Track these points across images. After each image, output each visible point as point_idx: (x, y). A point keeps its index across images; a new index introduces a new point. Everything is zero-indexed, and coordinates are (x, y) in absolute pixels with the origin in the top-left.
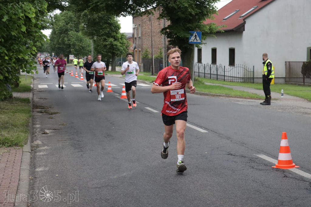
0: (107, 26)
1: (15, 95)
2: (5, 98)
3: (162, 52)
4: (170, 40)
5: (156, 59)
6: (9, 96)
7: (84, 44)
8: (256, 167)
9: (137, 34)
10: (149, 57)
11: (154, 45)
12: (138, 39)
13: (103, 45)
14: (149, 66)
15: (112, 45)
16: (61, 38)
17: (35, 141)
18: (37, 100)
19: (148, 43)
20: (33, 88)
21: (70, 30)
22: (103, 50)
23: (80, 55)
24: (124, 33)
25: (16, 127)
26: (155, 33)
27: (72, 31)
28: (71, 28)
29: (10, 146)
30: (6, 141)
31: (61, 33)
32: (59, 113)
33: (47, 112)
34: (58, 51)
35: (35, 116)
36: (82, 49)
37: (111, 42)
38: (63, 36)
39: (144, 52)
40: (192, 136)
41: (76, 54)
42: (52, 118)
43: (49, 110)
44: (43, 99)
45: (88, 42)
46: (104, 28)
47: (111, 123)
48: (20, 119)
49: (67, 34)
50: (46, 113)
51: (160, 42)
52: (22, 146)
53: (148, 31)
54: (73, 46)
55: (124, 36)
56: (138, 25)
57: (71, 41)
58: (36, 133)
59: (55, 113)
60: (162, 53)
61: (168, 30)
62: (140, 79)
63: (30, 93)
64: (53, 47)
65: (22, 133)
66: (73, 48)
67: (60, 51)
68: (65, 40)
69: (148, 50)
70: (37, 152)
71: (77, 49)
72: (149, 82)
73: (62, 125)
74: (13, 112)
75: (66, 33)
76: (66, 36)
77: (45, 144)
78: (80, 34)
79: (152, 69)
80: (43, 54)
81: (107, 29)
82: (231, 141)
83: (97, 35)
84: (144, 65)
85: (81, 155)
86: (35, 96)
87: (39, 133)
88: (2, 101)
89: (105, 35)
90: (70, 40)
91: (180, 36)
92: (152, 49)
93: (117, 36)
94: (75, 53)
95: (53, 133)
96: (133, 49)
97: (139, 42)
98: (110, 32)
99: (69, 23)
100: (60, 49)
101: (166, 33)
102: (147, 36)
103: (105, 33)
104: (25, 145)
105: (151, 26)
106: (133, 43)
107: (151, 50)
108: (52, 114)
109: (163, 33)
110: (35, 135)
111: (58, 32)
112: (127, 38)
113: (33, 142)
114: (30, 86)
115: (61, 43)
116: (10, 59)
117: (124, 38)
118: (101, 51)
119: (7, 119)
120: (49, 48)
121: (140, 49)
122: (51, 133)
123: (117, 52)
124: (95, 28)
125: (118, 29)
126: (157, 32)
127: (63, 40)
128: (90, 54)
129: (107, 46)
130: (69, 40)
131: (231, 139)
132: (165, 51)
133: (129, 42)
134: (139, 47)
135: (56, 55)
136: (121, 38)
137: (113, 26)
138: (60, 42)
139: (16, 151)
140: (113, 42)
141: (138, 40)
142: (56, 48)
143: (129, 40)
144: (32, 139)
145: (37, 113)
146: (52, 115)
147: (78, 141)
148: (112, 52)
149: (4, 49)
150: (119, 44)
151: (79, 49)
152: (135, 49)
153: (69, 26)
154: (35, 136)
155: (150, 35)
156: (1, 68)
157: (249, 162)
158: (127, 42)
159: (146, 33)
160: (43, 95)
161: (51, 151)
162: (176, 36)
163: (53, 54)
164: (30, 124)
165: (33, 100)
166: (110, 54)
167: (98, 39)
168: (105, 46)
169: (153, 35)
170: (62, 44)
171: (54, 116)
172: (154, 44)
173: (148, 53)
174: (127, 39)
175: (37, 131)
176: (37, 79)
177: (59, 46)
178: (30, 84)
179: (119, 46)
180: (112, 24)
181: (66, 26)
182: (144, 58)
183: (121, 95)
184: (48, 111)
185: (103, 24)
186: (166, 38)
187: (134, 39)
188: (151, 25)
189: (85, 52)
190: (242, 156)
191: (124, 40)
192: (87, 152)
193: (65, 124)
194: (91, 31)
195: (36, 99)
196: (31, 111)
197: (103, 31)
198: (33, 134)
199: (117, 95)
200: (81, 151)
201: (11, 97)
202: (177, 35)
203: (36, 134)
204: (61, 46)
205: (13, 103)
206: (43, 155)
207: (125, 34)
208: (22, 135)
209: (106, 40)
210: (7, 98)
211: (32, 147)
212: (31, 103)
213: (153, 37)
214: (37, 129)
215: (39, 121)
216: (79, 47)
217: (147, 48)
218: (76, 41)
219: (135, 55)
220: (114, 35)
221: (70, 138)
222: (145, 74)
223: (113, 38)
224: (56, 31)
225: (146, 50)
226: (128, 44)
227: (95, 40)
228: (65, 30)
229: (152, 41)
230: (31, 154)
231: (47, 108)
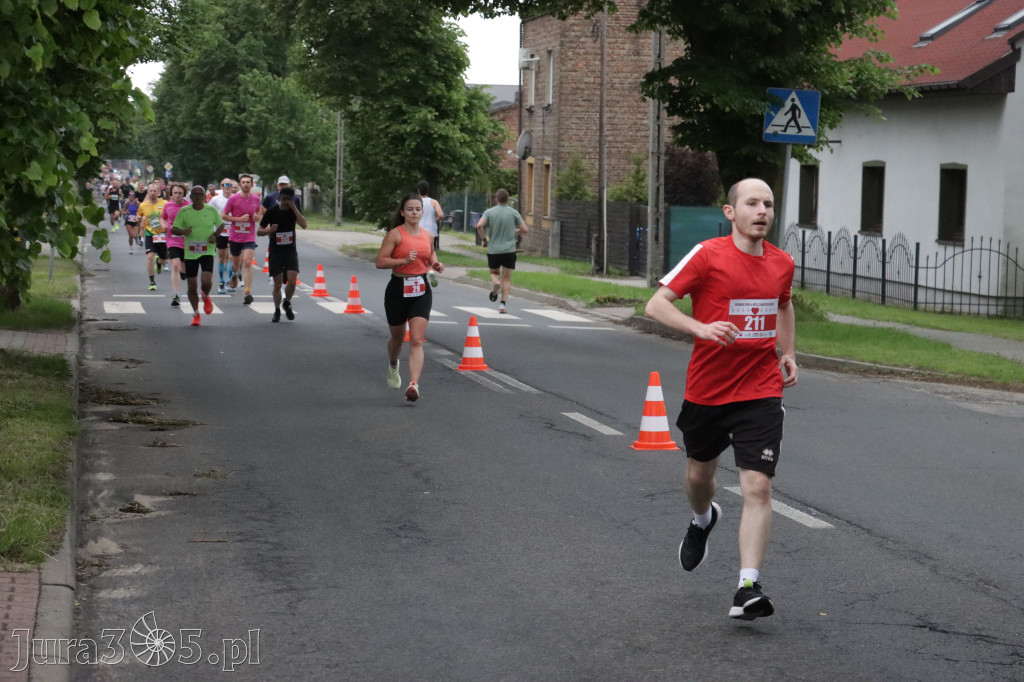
0: (408, 54)
1: (4, 340)
3: (645, 175)
4: (682, 124)
5: (618, 202)
7: (303, 126)
9: (539, 95)
10: (584, 194)
11: (610, 142)
12: (539, 112)
13: (386, 136)
14: (585, 235)
15: (426, 137)
16: (206, 100)
17: (91, 543)
18: (100, 364)
19: (586, 134)
20: (80, 315)
21: (244, 67)
22: (387, 159)
24: (483, 87)
25: (10, 480)
26: (615, 92)
27: (255, 70)
28: (251, 58)
31: (206, 79)
33: (143, 418)
34: (190, 157)
35: (92, 436)
36: (293, 151)
37: (424, 123)
38: (217, 91)
39: (565, 172)
41: (269, 171)
42: (164, 445)
43: (150, 410)
44: (124, 364)
45: (325, 120)
46: (392, 64)
47: (416, 475)
48: (27, 444)
49: (233, 81)
50: (140, 422)
51: (637, 131)
52: (38, 559)
53: (586, 80)
54: (255, 135)
55: (481, 98)
56: (544, 53)
57: (251, 114)
58: (96, 505)
59: (177, 425)
60: (642, 180)
61: (674, 81)
62: (545, 290)
63: (68, 335)
64: (170, 139)
65: (37, 506)
66: (257, 147)
67: (197, 154)
68: (225, 110)
69: (585, 163)
70: (101, 589)
71: (273, 151)
72: (583, 304)
73: (209, 476)
75: (229, 76)
76: (228, 90)
77: (134, 555)
78: (290, 84)
79: (598, 246)
80: (125, 167)
81: (408, 67)
82: (934, 569)
83: (363, 94)
84: (562, 226)
85: (290, 605)
86: (89, 347)
87: (110, 505)
89: (397, 94)
90: (244, 110)
91: (727, 109)
92: (600, 160)
93: (450, 100)
95: (168, 509)
96: (517, 157)
97: (547, 128)
98: (421, 82)
99: (242, 34)
100: (201, 145)
101: (664, 94)
102: (583, 103)
103: (397, 83)
104: (52, 554)
105: (602, 60)
106: (516, 133)
107: (597, 164)
108: (162, 427)
109: (651, 94)
110: (92, 514)
111: (195, 74)
112: (494, 108)
113: (80, 543)
114: (70, 308)
115: (205, 123)
117: (481, 108)
118: (378, 162)
120: (153, 139)
121: (548, 160)
122: (160, 509)
123: (446, 170)
125: (455, 68)
126: (627, 86)
127: (215, 107)
128: (328, 171)
129: (407, 143)
130: (241, 110)
131: (932, 563)
132: (658, 171)
133: (502, 127)
134: (544, 152)
135: (179, 173)
136: (466, 109)
137: (436, 54)
138: (200, 118)
139: (13, 580)
140: (431, 124)
141: (541, 119)
142: (183, 140)
143: (502, 115)
144: (80, 531)
145: (101, 420)
146: (162, 433)
147: (277, 546)
148: (429, 167)
150: (458, 135)
151: (281, 149)
152: (524, 157)
153: (241, 49)
154: (94, 519)
155: (596, 98)
157: (1008, 660)
158: (496, 126)
159: (578, 88)
160: (126, 346)
161: (161, 585)
162: (708, 106)
163: (168, 166)
164: (69, 466)
165: (80, 363)
167: (368, 108)
168: (399, 139)
169: (606, 98)
170: (208, 126)
171: (173, 437)
172: (611, 138)
173: (582, 176)
174: (492, 115)
175: (99, 497)
176: (99, 276)
177: (194, 133)
178: (70, 297)
179: (458, 144)
180: (432, 46)
181: (232, 46)
182: (565, 200)
183: (461, 354)
184: (148, 414)
185: (390, 46)
186: (664, 114)
187: (525, 113)
188: (602, 55)
189: (308, 162)
190: (981, 637)
191: (481, 117)
192: (314, 594)
193: (218, 470)
194: (339, 75)
195: (95, 364)
196: (75, 413)
197: (390, 73)
198: (84, 509)
199: (445, 356)
200: (287, 590)
202: (712, 104)
203: (96, 512)
204: (206, 134)
206: (124, 601)
207: (485, 91)
208: (41, 514)
209: (404, 113)
211: (79, 564)
212: (74, 373)
213: (606, 109)
214: (100, 491)
215: (107, 456)
216: (283, 140)
217: (581, 155)
218: (271, 114)
219: (525, 187)
220: (439, 93)
221: (240, 534)
222: (566, 269)
223: (431, 109)
224: (183, 68)
225: (576, 162)
226: (496, 135)
227: (356, 113)
228: (226, 63)
229: (601, 125)
230: (76, 594)
231: (142, 401)
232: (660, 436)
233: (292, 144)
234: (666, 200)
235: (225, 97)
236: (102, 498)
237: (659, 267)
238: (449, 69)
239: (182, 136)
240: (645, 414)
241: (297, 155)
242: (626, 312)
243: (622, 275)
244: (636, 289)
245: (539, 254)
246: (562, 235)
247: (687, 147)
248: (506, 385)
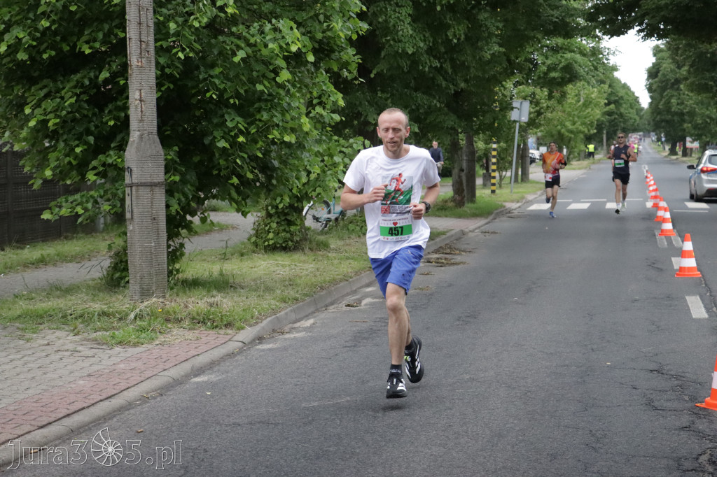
16: (664, 100)
31: (664, 89)
36: (710, 124)
38: (669, 95)
49: (678, 89)
54: (689, 116)
57: (687, 105)
66: (690, 123)
68: (673, 104)
71: (698, 124)
75: (676, 87)
76: (676, 94)
90: (683, 103)
111: (658, 86)
115: (663, 111)
124: (713, 74)
127: (668, 103)
130: (681, 104)
138: (660, 109)
151: (702, 123)
170: (665, 113)
181: (678, 71)
218: (697, 105)
228: (675, 80)
233: (708, 120)
235: (675, 98)
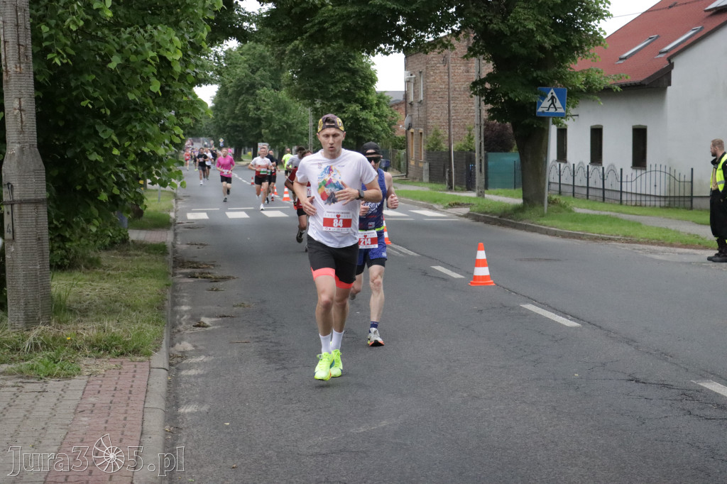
0: (345, 76)
1: (134, 235)
2: (113, 244)
3: (473, 137)
4: (492, 109)
5: (460, 153)
6: (120, 237)
7: (291, 117)
8: (697, 412)
9: (416, 95)
10: (441, 148)
11: (454, 119)
12: (416, 104)
14: (442, 170)
15: (356, 120)
16: (240, 105)
17: (178, 344)
18: (185, 247)
19: (441, 116)
20: (175, 220)
21: (259, 86)
23: (282, 143)
24: (385, 92)
25: (135, 311)
26: (456, 92)
27: (265, 88)
28: (263, 82)
29: (122, 354)
30: (114, 343)
31: (239, 94)
32: (234, 278)
33: (206, 275)
34: (232, 135)
35: (179, 285)
36: (286, 130)
37: (355, 113)
38: (245, 100)
39: (431, 136)
40: (542, 334)
41: (274, 141)
42: (217, 290)
43: (210, 271)
44: (197, 246)
45: (302, 113)
46: (337, 82)
48: (144, 291)
49: (253, 94)
50: (204, 278)
51: (469, 113)
52: (149, 354)
53: (441, 86)
54: (266, 122)
55: (384, 98)
56: (418, 73)
57: (263, 111)
58: (181, 324)
59: (224, 279)
60: (472, 139)
61: (488, 85)
62: (421, 200)
63: (168, 231)
64: (222, 126)
65: (148, 325)
66: (267, 128)
67: (236, 133)
68: (249, 110)
69: (441, 131)
70: (182, 370)
71: (275, 130)
72: (442, 207)
73: (241, 306)
74: (129, 276)
75: (251, 91)
76: (251, 99)
77: (200, 351)
78: (283, 94)
79: (449, 175)
80: (199, 142)
81: (345, 83)
82: (637, 348)
83: (322, 98)
84: (430, 165)
85: (284, 377)
86: (179, 238)
87: (187, 324)
88: (106, 249)
89: (340, 97)
90: (259, 109)
91: (517, 100)
92: (449, 129)
93: (368, 100)
94: (270, 138)
95: (219, 325)
96: (405, 129)
97: (420, 113)
98: (352, 91)
99: (258, 69)
100: (238, 129)
101: (483, 92)
102: (439, 99)
103: (339, 92)
104: (156, 351)
105: (449, 76)
106: (404, 116)
107: (447, 131)
108: (217, 280)
109: (475, 93)
110: (178, 329)
111: (234, 91)
112: (391, 104)
113: (173, 345)
114: (169, 217)
115: (239, 116)
116: (125, 155)
117: (384, 103)
119: (115, 292)
120: (213, 125)
121: (421, 130)
122: (215, 325)
124: (318, 81)
125: (370, 83)
126: (462, 89)
127: (245, 108)
128: (305, 139)
131: (636, 344)
132: (480, 134)
133: (396, 113)
134: (419, 126)
135: (227, 144)
136: (377, 105)
137: (360, 76)
138: (237, 114)
139: (135, 366)
140: (358, 113)
141: (417, 108)
142: (228, 126)
143: (396, 107)
144: (171, 339)
145: (184, 277)
146: (216, 283)
147: (278, 344)
148: (357, 136)
149: (110, 131)
150: (373, 118)
151: (280, 129)
152: (409, 129)
153: (257, 77)
154: (179, 331)
155: (446, 96)
156: (104, 174)
157: (679, 398)
158: (392, 113)
159: (436, 91)
160: (197, 236)
161: (215, 367)
162: (506, 98)
163: (221, 140)
164: (166, 302)
165: (174, 247)
166: (352, 142)
167: (324, 106)
169: (451, 96)
170: (241, 118)
171: (222, 285)
172: (455, 117)
173: (439, 138)
174: (391, 107)
175: (182, 319)
176: (185, 199)
177: (235, 122)
178: (169, 211)
179: (373, 123)
180: (357, 71)
181: (252, 75)
182: (431, 151)
184: (209, 273)
185: (336, 72)
186: (483, 103)
187: (408, 105)
188: (449, 73)
189: (294, 135)
190: (665, 385)
191: (385, 108)
192: (297, 370)
193: (246, 303)
194: (309, 88)
195: (181, 246)
196: (170, 274)
197: (336, 87)
198: (174, 326)
200: (282, 369)
201: (125, 240)
202: (508, 97)
203: (180, 327)
204: (240, 123)
205: (130, 255)
206: (195, 377)
207: (386, 95)
208: (150, 329)
209: (344, 107)
210: (116, 243)
211: (171, 356)
212: (171, 253)
213: (452, 102)
214: (183, 316)
215: (187, 296)
216: (281, 124)
217: (439, 127)
218: (274, 111)
219: (410, 144)
220: (362, 96)
221: (257, 338)
222: (433, 188)
223: (358, 105)
224: (227, 88)
225: (436, 131)
226: (393, 117)
227: (318, 108)
228: (250, 85)
229: (449, 111)
230: (169, 373)
231: (205, 266)
232: (484, 278)
233: (285, 126)
234: (485, 150)
235: (251, 103)
236: (184, 320)
237: (482, 185)
238: (368, 84)
239: (228, 124)
240: (476, 266)
241: (288, 131)
242: (465, 210)
243: (463, 190)
244: (470, 198)
245: (418, 180)
246: (430, 170)
247: (496, 121)
248: (400, 252)
